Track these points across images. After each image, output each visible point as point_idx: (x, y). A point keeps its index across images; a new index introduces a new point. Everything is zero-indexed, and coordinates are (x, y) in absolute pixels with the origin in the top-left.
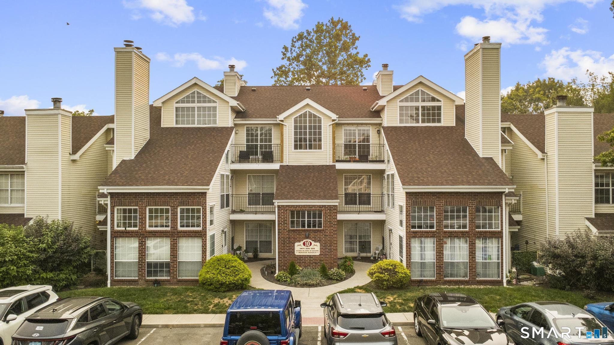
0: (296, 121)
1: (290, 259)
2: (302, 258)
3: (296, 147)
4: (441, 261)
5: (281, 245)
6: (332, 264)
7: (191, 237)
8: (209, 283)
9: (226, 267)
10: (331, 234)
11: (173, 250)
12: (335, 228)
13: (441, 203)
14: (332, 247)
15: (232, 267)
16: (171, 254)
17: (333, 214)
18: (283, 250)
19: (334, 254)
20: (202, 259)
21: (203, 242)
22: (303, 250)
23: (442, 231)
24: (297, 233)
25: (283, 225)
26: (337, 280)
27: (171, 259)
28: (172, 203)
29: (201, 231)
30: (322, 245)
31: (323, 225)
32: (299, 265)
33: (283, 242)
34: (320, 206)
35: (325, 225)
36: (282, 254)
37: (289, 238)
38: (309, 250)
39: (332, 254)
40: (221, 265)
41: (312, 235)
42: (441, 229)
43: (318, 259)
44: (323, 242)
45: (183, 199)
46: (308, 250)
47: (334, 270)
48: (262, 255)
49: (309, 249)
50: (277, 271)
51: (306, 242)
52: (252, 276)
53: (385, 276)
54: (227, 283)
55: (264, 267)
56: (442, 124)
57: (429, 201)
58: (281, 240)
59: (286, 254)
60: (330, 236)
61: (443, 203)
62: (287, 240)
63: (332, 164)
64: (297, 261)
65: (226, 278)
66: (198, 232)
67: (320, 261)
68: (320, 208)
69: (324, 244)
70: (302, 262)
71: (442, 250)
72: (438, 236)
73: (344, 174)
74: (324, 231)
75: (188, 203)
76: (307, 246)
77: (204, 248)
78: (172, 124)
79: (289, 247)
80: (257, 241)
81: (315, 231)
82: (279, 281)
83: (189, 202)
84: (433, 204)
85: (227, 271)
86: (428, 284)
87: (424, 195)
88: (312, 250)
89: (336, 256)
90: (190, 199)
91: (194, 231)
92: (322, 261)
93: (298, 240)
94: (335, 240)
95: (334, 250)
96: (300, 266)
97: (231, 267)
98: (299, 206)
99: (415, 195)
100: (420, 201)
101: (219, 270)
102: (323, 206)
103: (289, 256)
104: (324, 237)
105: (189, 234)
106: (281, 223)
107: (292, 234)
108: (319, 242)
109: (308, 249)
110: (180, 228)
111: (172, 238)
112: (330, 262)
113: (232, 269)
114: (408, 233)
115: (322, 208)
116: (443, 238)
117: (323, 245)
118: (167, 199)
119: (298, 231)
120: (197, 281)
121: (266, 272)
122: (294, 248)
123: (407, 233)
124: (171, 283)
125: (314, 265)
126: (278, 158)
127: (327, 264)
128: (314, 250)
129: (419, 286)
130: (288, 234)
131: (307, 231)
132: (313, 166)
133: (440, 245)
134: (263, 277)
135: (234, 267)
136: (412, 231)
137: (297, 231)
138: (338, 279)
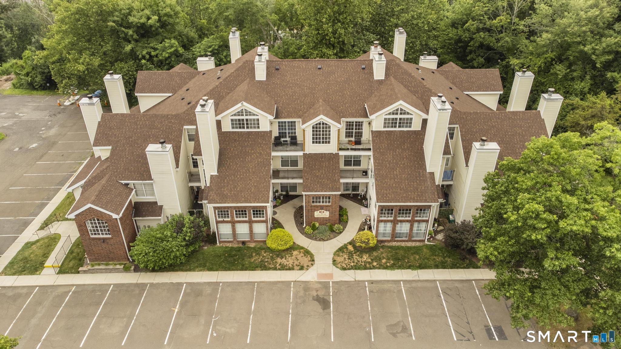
0: (313, 127)
2: (319, 219)
3: (313, 143)
4: (394, 232)
7: (260, 223)
11: (250, 228)
13: (397, 208)
14: (335, 213)
17: (337, 198)
18: (308, 215)
20: (267, 232)
22: (319, 215)
25: (308, 203)
29: (265, 220)
33: (308, 211)
35: (332, 203)
37: (312, 209)
41: (324, 208)
42: (396, 219)
43: (328, 220)
46: (322, 215)
47: (337, 226)
48: (291, 193)
51: (321, 211)
56: (412, 129)
60: (334, 208)
63: (336, 152)
71: (395, 228)
74: (331, 206)
75: (257, 208)
76: (322, 213)
78: (230, 129)
79: (311, 213)
80: (288, 186)
81: (326, 206)
82: (306, 234)
88: (325, 215)
91: (261, 220)
93: (317, 211)
94: (337, 210)
95: (337, 215)
98: (317, 195)
102: (331, 194)
103: (311, 218)
104: (331, 209)
108: (329, 211)
110: (253, 219)
111: (249, 223)
112: (334, 220)
114: (378, 220)
116: (396, 222)
120: (265, 241)
122: (314, 214)
124: (251, 242)
125: (325, 222)
131: (322, 206)
132: (325, 154)
137: (316, 206)
138: (339, 232)
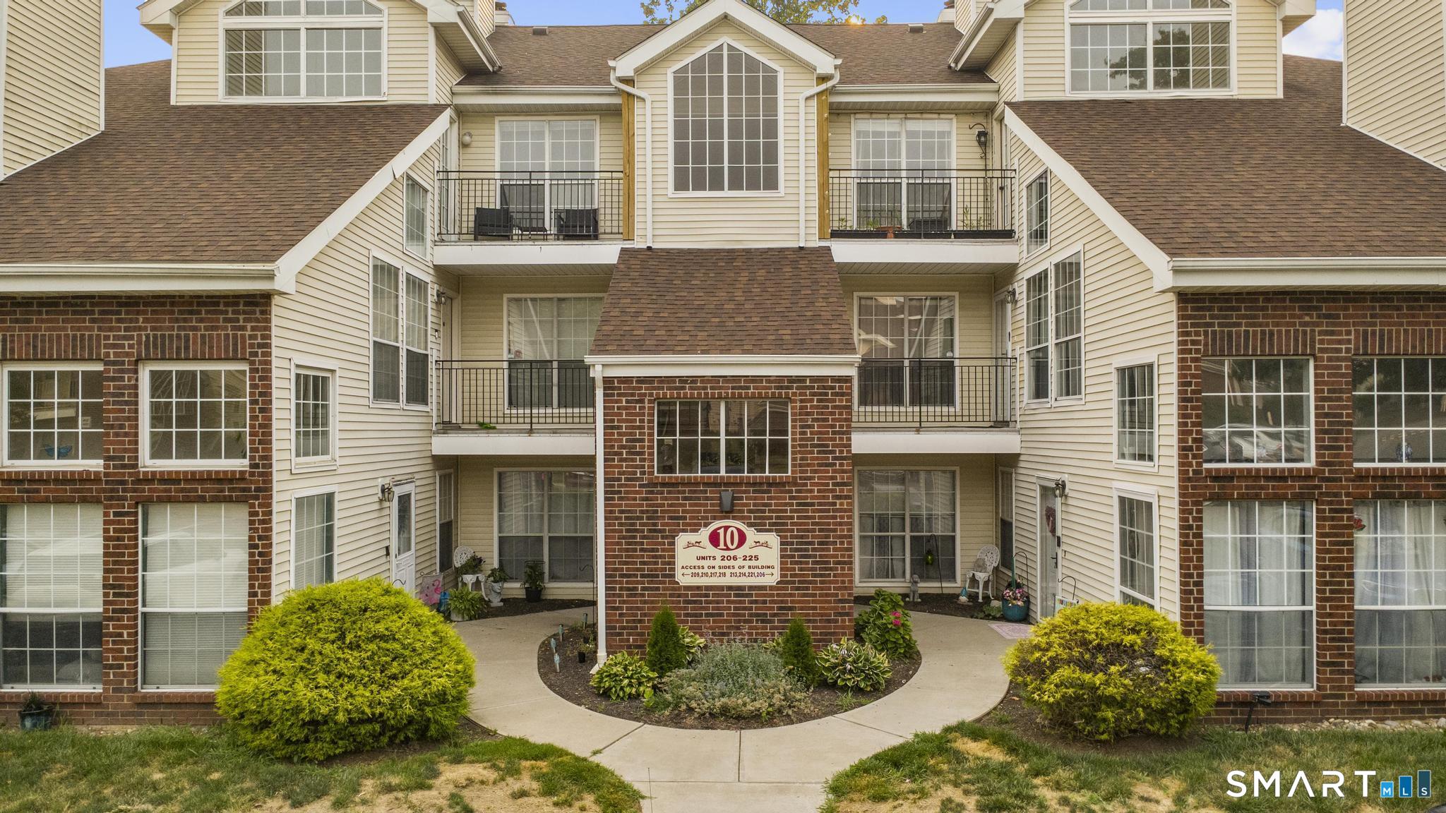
0: (680, 85)
1: (657, 602)
2: (707, 596)
3: (681, 185)
4: (1344, 607)
5: (618, 543)
6: (829, 621)
7: (201, 500)
8: (255, 719)
9: (342, 637)
10: (824, 497)
11: (115, 563)
12: (844, 471)
13: (1340, 342)
14: (828, 550)
15: (376, 637)
16: (105, 579)
17: (834, 414)
18: (626, 563)
19: (836, 582)
20: (250, 603)
21: (251, 522)
22: (711, 563)
23: (1345, 472)
24: (684, 492)
25: (625, 460)
26: (858, 690)
27: (106, 603)
28: (114, 346)
29: (242, 473)
30: (787, 543)
31: (794, 459)
32: (691, 628)
33: (627, 531)
34: (780, 379)
35: (802, 459)
36: (621, 582)
37: (653, 516)
38: (737, 563)
39: (830, 582)
40: (319, 630)
41: (747, 500)
42: (1341, 464)
43: (771, 602)
44: (792, 531)
45: (160, 329)
46: (732, 563)
47: (844, 647)
48: (557, 589)
49: (735, 558)
50: (602, 653)
51: (721, 532)
52: (476, 678)
53: (1107, 683)
54: (341, 717)
55: (554, 636)
56: (1234, 91)
57: (1288, 332)
58: (621, 524)
59: (638, 582)
60: (820, 504)
61: (1349, 342)
62: (641, 525)
63: (815, 243)
64: (686, 608)
65: (336, 693)
66: (231, 481)
67: (780, 608)
68: (781, 388)
69: (797, 537)
70: (707, 615)
71: (1345, 559)
72: (1327, 494)
73: (856, 294)
74: (795, 484)
75: (187, 348)
76: (728, 549)
77: (260, 554)
78: (214, 92)
79: (653, 550)
80: (540, 539)
81: (761, 484)
82: (606, 694)
83: (187, 340)
84: (1305, 345)
85: (346, 661)
86: (1284, 713)
87: (1263, 309)
88: (747, 563)
89: (846, 588)
90: (195, 329)
91: (209, 472)
92: (790, 609)
93: (689, 525)
94: (841, 524)
95: (839, 563)
96: (697, 630)
97: (370, 640)
98: (694, 379)
99: (1221, 309)
100: (1247, 332)
101: (305, 655)
102: (792, 380)
103: (651, 589)
104: (796, 511)
105: (190, 490)
106: (616, 454)
107: (666, 499)
108: (777, 531)
109: (729, 558)
110: (148, 462)
111: (111, 507)
112: (822, 615)
113: (373, 647)
114: (1189, 479)
115: (788, 388)
116: (1348, 503)
117: (792, 543)
118: (87, 328)
119: (689, 484)
120: (206, 703)
121: (557, 658)
122: (673, 557)
123: (1184, 478)
124: (108, 714)
125: (756, 628)
126: (615, 223)
127: (809, 621)
128: (753, 563)
129: (1246, 724)
130: (647, 499)
131: (728, 484)
132: (748, 251)
133: (1336, 535)
134: (543, 676)
135: (383, 638)
136: (1209, 470)
137: (684, 484)
138: (862, 685)
